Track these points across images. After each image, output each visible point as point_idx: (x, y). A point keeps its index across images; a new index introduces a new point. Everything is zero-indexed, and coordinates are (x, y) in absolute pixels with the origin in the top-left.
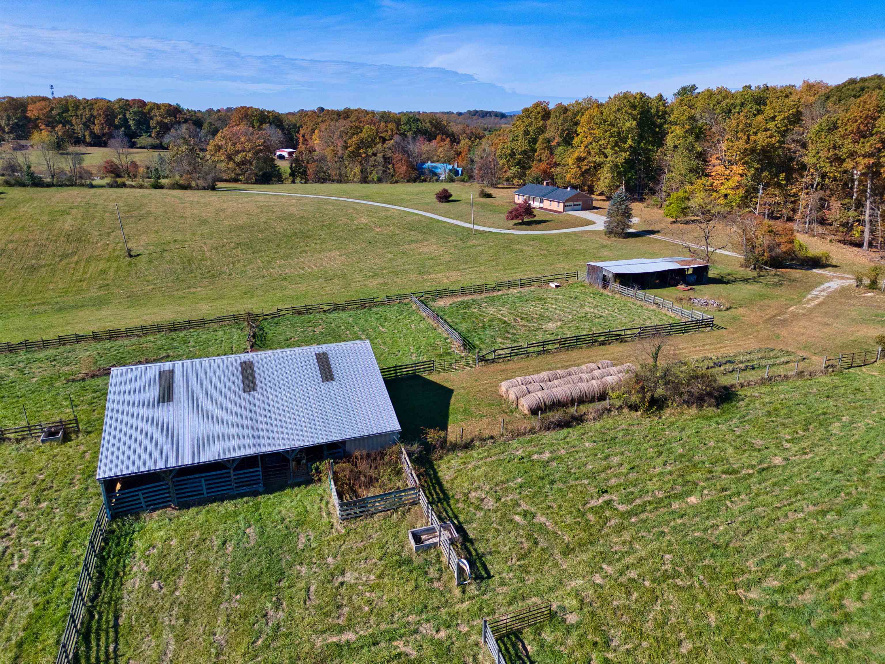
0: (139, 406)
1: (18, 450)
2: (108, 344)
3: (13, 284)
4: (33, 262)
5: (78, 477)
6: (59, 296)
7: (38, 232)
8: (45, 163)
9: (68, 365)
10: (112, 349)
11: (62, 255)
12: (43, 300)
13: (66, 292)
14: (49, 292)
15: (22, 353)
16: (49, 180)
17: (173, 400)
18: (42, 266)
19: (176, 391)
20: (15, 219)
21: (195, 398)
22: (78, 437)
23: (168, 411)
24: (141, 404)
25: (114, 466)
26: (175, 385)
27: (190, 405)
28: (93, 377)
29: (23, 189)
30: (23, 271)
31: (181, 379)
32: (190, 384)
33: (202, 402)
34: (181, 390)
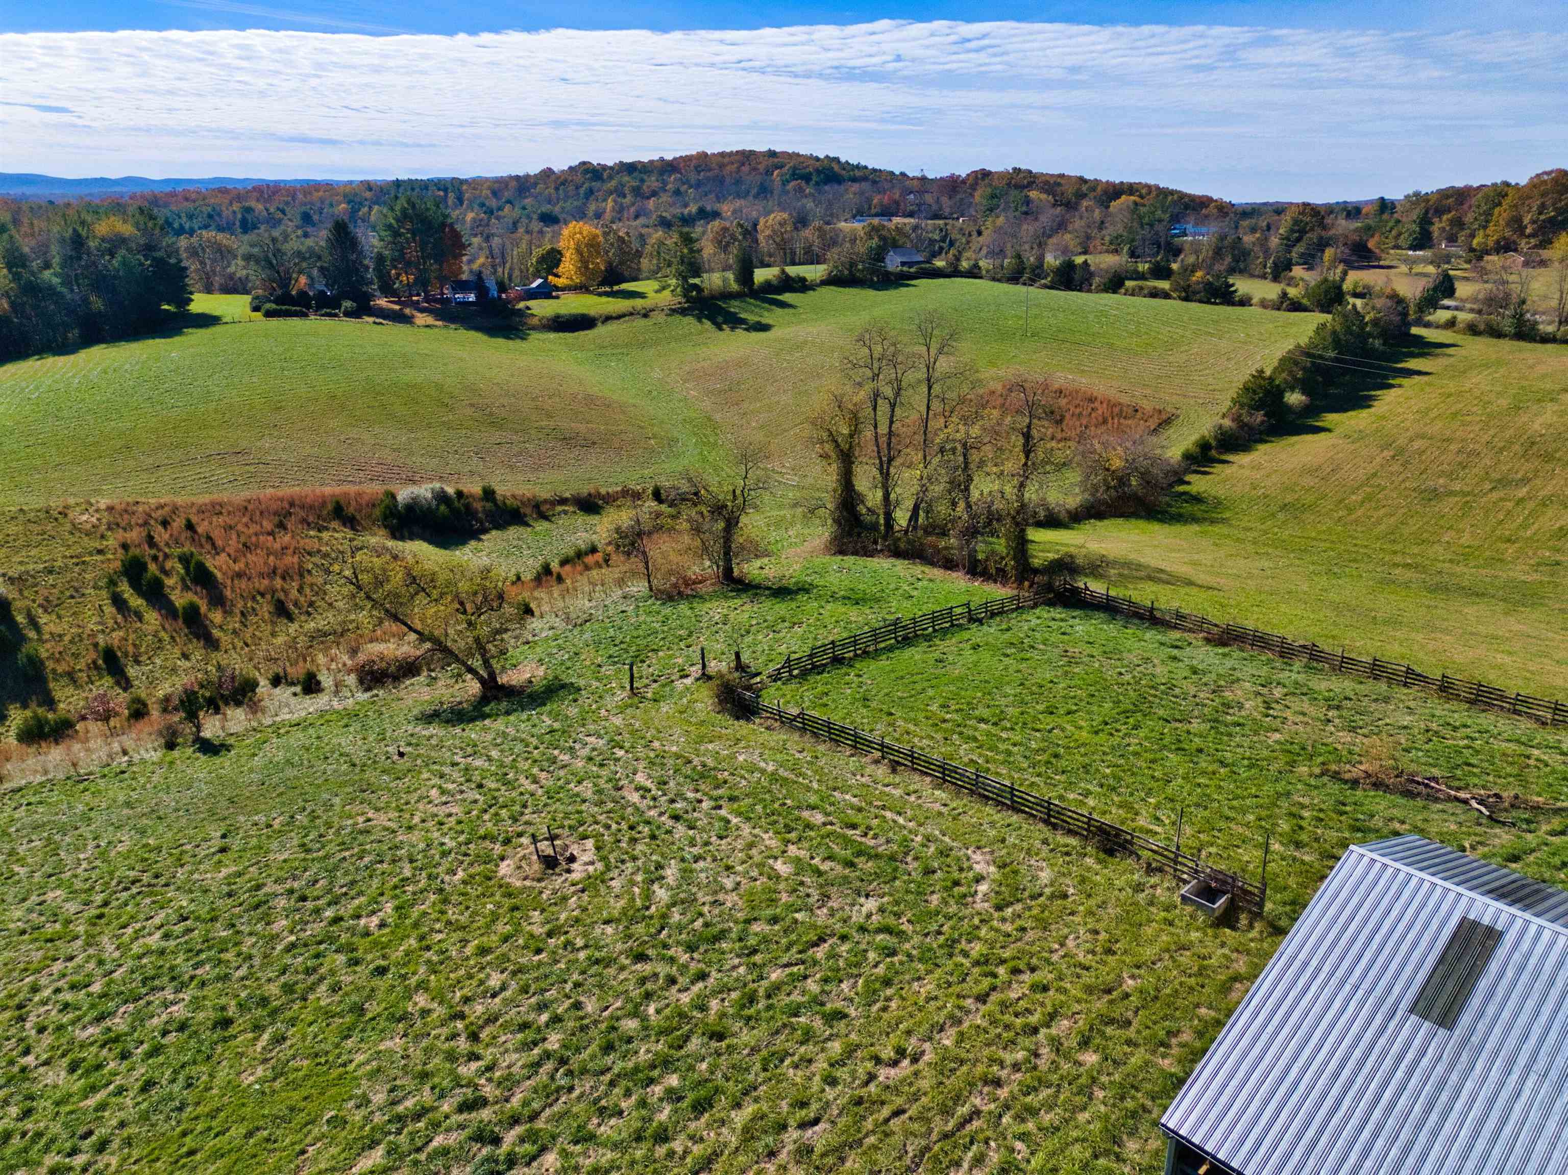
0: (1356, 988)
1: (1138, 888)
2: (1459, 714)
3: (1386, 515)
4: (1441, 481)
5: (1185, 1037)
6: (1451, 561)
7: (1477, 428)
8: (1557, 295)
9: (1353, 730)
10: (1463, 732)
11: (1499, 481)
12: (1419, 559)
13: (1466, 555)
14: (1436, 547)
15: (1297, 665)
16: (1550, 329)
17: (1451, 1028)
18: (1452, 493)
19: (1476, 1001)
20: (1450, 395)
21: (1522, 1061)
22: (1251, 926)
23: (1422, 1053)
24: (1365, 986)
25: (1212, 1116)
26: (1483, 984)
27: (1495, 1073)
28: (1377, 785)
29: (1494, 341)
30: (1414, 494)
31: (1510, 973)
32: (1530, 1004)
33: (1536, 1091)
34: (1491, 1010)
